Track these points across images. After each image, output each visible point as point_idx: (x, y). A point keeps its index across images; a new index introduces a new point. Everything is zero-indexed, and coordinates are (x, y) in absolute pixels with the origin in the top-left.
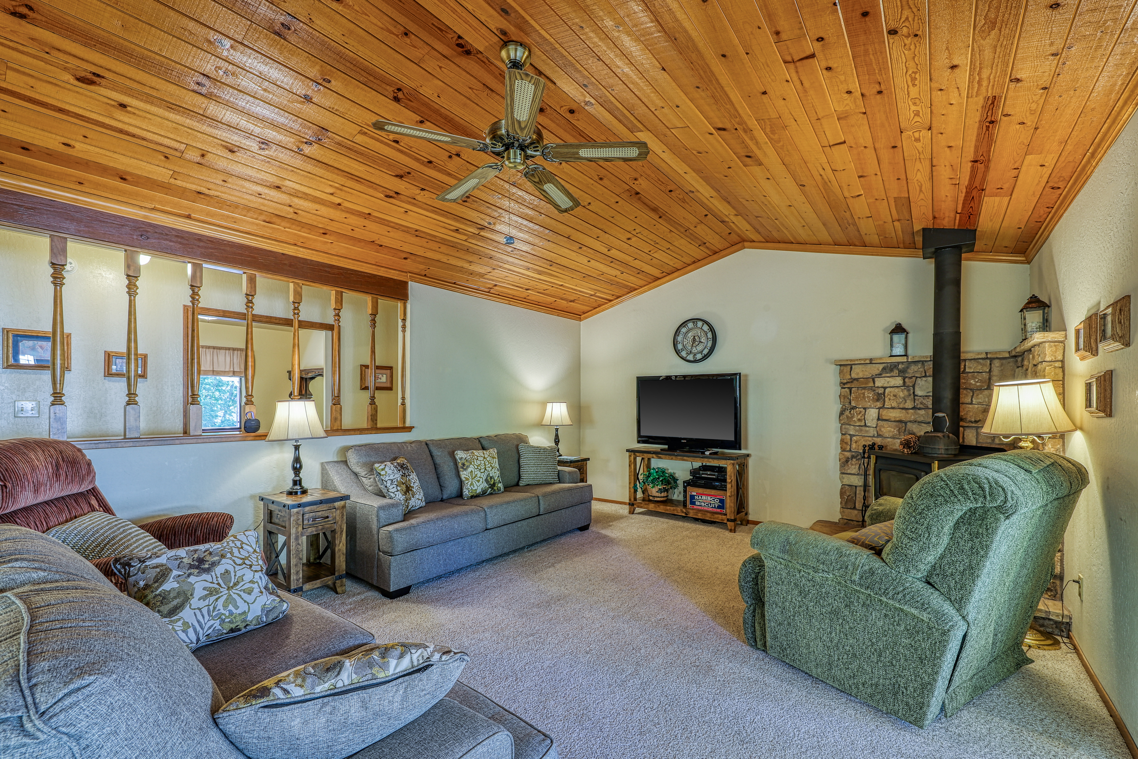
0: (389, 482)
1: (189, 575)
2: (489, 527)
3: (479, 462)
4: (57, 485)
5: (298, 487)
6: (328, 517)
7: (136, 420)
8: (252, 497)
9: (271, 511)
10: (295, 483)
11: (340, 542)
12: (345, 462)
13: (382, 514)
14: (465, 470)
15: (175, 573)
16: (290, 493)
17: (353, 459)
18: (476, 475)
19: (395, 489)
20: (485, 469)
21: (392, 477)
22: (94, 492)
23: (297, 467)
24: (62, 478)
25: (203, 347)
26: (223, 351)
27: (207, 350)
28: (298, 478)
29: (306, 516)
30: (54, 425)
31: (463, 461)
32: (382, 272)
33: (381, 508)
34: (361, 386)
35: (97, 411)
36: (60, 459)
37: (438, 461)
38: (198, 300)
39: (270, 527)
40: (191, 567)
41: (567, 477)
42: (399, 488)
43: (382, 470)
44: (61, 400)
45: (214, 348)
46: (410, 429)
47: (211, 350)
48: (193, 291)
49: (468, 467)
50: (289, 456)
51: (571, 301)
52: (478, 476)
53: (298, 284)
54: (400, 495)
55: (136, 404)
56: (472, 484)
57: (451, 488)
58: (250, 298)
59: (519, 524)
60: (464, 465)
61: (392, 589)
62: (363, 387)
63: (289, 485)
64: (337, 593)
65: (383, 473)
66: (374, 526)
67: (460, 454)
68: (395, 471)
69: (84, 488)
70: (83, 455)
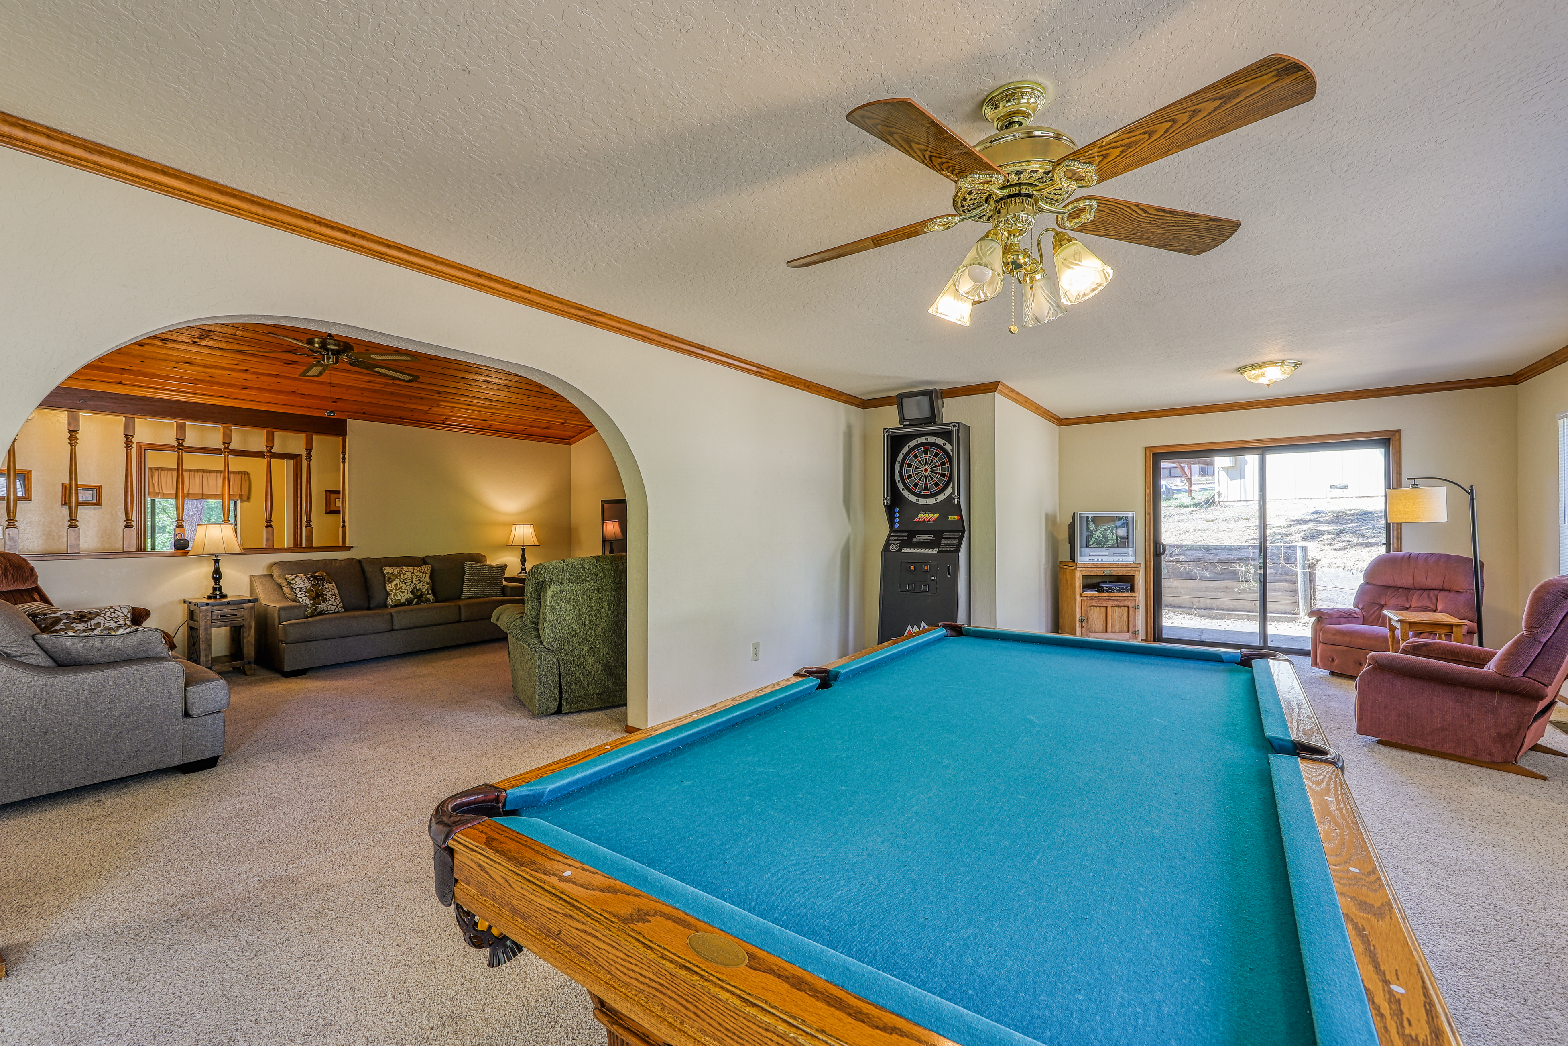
0: (298, 590)
1: (73, 623)
2: (396, 627)
3: (405, 576)
4: (5, 582)
5: (218, 593)
6: (236, 615)
7: (76, 539)
8: (180, 601)
9: (192, 611)
10: (215, 589)
11: (249, 635)
12: (271, 576)
13: (282, 613)
14: (391, 583)
15: (64, 621)
16: (209, 597)
17: (276, 573)
18: (401, 588)
19: (303, 595)
20: (412, 582)
21: (301, 586)
22: (37, 590)
23: (217, 575)
24: (10, 577)
25: (187, 470)
26: (214, 475)
27: (196, 473)
28: (217, 586)
29: (215, 613)
30: (8, 543)
31: (390, 575)
32: (316, 413)
33: (280, 609)
34: (326, 510)
35: (55, 534)
36: (8, 564)
37: (369, 575)
38: (131, 446)
39: (192, 623)
40: (75, 619)
41: (509, 591)
42: (307, 594)
43: (293, 579)
44: (14, 525)
45: (204, 471)
46: (349, 548)
47: (201, 474)
48: (127, 439)
49: (394, 580)
50: (207, 569)
51: (544, 428)
52: (403, 588)
53: (227, 428)
54: (308, 600)
55: (77, 527)
56: (395, 594)
57: (377, 599)
58: (181, 442)
59: (434, 628)
60: (390, 578)
61: (286, 669)
62: (328, 510)
63: (210, 591)
64: (246, 675)
65: (293, 582)
66: (276, 623)
67: (387, 570)
68: (306, 581)
69: (28, 586)
70: (28, 563)
